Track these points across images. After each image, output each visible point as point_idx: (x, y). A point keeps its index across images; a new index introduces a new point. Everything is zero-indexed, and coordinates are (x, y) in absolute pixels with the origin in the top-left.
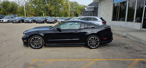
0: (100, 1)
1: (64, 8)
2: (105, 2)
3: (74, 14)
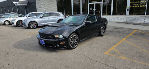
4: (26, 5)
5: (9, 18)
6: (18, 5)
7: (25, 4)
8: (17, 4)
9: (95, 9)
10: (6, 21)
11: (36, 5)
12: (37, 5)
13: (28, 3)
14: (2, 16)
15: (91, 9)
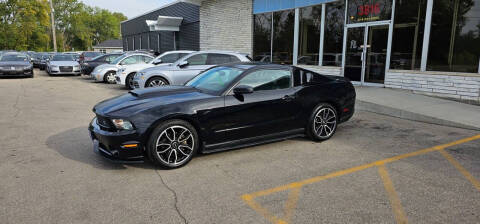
0: (203, 3)
1: (22, 14)
2: (224, 7)
3: (69, 38)
4: (177, 29)
5: (117, 65)
6: (156, 29)
7: (175, 26)
8: (153, 26)
9: (365, 46)
10: (109, 73)
11: (199, 31)
12: (201, 30)
13: (184, 25)
14: (107, 60)
15: (354, 43)
